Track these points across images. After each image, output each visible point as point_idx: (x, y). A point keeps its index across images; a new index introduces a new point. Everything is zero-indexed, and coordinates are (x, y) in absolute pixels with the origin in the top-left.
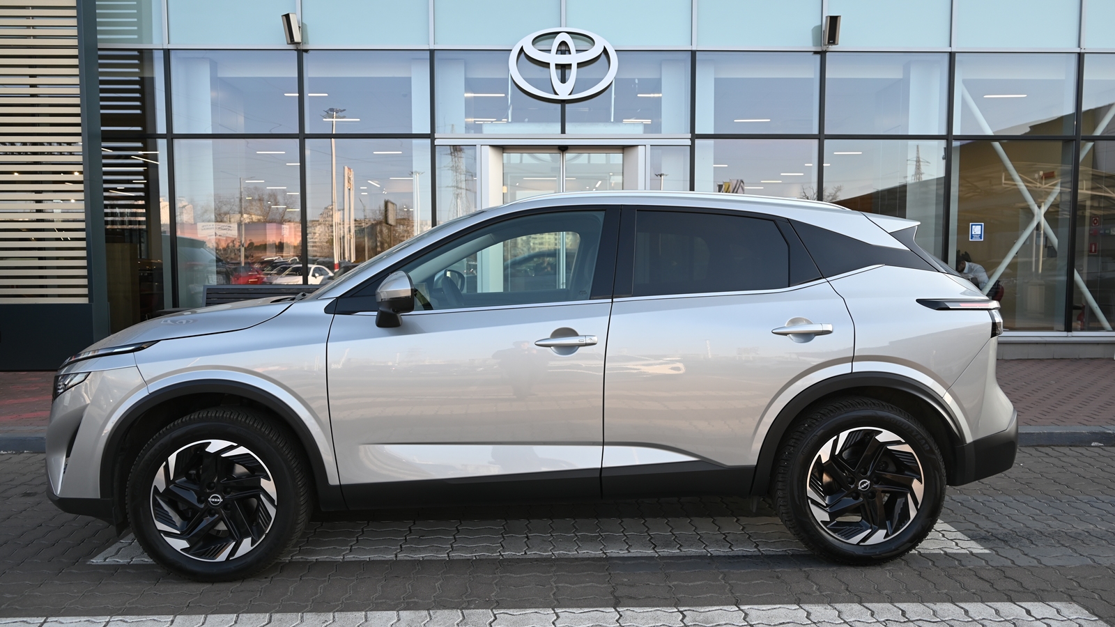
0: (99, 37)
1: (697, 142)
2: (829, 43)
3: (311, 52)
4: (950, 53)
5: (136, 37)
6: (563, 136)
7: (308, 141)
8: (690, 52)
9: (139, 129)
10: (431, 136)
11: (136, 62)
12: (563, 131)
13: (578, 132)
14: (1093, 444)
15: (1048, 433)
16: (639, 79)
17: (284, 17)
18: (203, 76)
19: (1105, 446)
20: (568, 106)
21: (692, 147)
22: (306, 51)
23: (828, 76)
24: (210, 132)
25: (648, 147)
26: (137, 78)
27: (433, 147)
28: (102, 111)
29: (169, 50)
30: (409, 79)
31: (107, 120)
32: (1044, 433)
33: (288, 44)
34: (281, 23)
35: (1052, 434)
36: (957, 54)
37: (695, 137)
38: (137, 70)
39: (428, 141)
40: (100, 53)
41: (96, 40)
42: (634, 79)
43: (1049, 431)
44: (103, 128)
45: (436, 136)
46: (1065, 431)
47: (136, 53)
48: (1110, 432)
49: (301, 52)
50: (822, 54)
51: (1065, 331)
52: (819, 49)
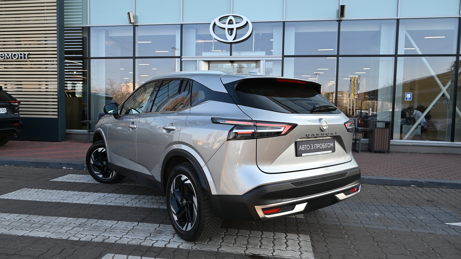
0: (65, 23)
1: (285, 58)
2: (341, 16)
3: (139, 26)
4: (397, 19)
5: (81, 22)
6: (231, 56)
7: (136, 60)
8: (283, 22)
9: (81, 55)
10: (180, 57)
11: (81, 31)
12: (231, 55)
13: (236, 55)
14: (411, 186)
15: (391, 180)
16: (261, 34)
17: (128, 14)
18: (103, 36)
19: (417, 187)
20: (233, 45)
21: (283, 60)
22: (137, 26)
23: (341, 30)
24: (105, 57)
25: (265, 61)
26: (81, 37)
27: (181, 62)
28: (65, 50)
29: (90, 27)
30: (175, 35)
31: (67, 53)
32: (389, 180)
33: (130, 23)
34: (127, 15)
35: (393, 180)
36: (400, 20)
37: (284, 56)
38: (81, 34)
39: (179, 59)
40: (65, 29)
41: (64, 24)
42: (260, 34)
43: (392, 179)
44: (65, 56)
45: (182, 57)
46: (399, 180)
47: (81, 28)
48: (420, 181)
49: (135, 26)
50: (339, 21)
51: (451, 141)
52: (338, 19)
